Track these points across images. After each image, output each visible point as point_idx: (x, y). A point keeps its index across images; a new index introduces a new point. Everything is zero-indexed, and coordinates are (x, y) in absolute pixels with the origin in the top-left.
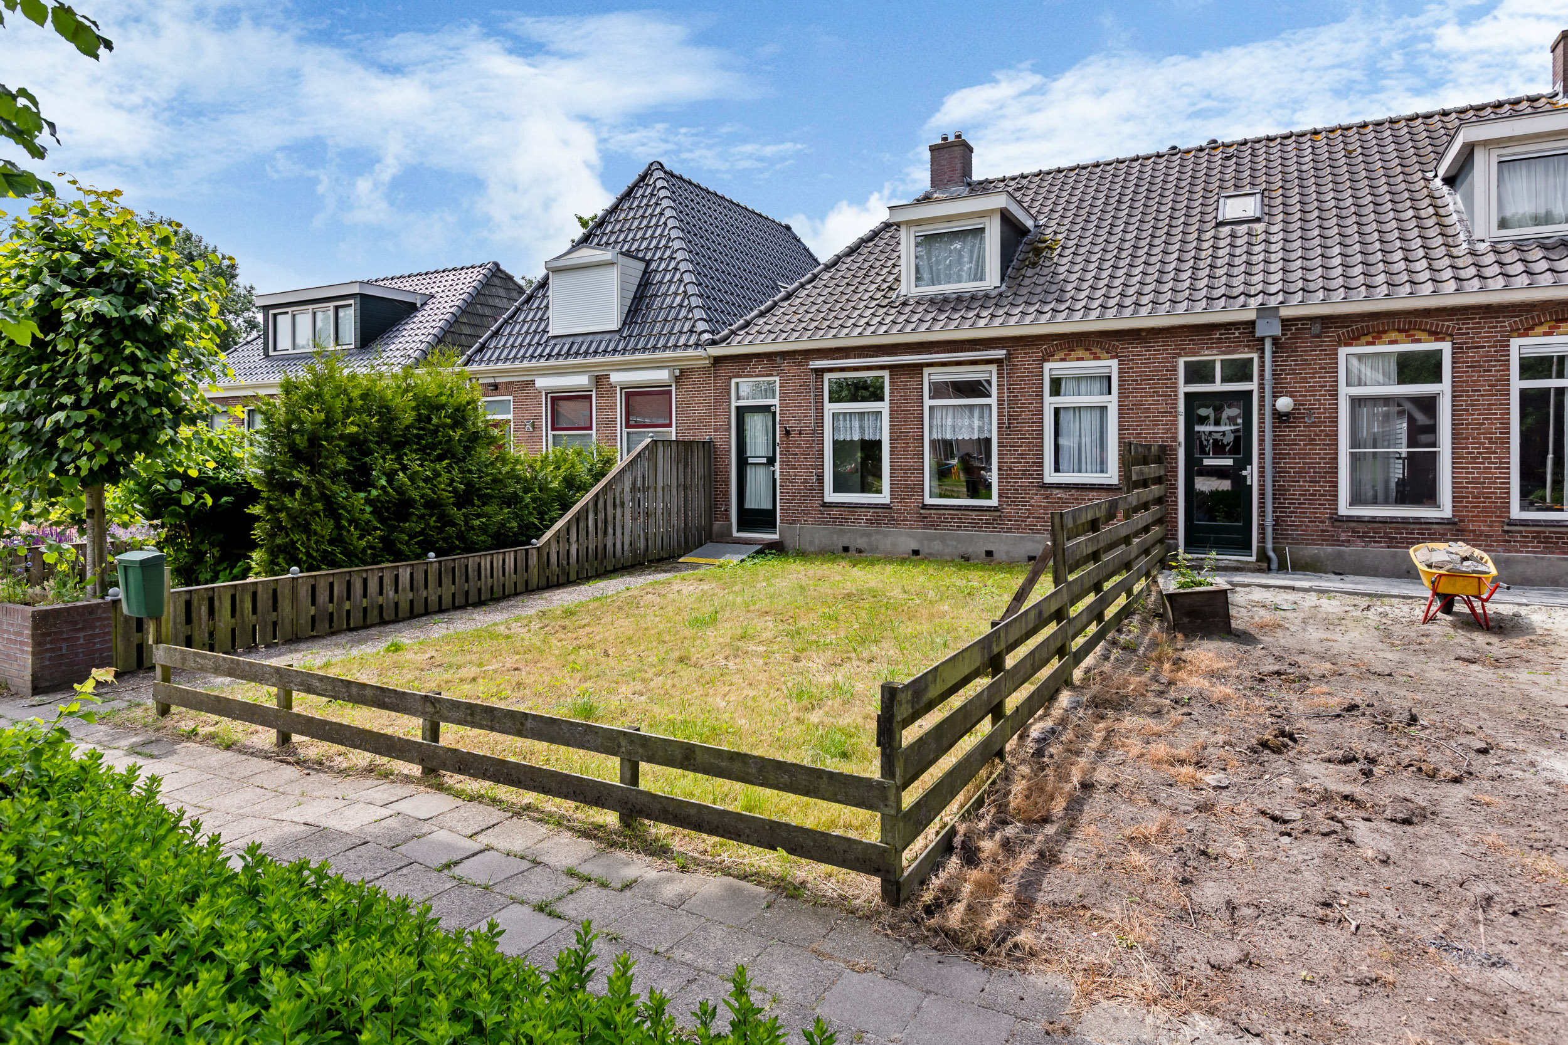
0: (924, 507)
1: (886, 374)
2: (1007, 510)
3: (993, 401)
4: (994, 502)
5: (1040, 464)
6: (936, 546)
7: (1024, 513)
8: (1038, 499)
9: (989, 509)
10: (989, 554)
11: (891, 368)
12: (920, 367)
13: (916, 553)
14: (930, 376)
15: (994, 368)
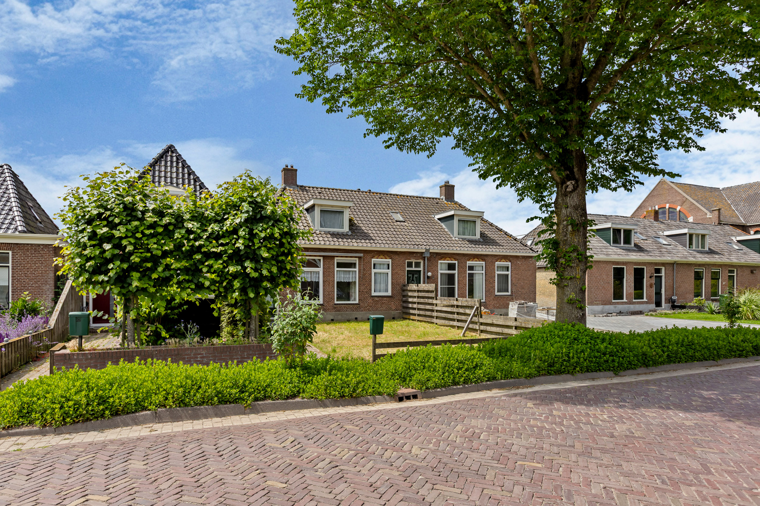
0: (335, 304)
1: (321, 258)
2: (361, 304)
3: (357, 270)
4: (357, 302)
5: (371, 290)
6: (340, 317)
7: (366, 305)
8: (370, 301)
9: (356, 304)
10: (356, 318)
11: (323, 256)
12: (334, 257)
13: (332, 320)
14: (336, 260)
15: (357, 259)
